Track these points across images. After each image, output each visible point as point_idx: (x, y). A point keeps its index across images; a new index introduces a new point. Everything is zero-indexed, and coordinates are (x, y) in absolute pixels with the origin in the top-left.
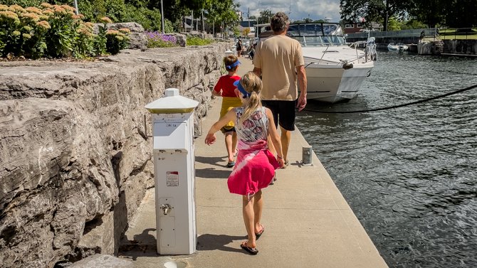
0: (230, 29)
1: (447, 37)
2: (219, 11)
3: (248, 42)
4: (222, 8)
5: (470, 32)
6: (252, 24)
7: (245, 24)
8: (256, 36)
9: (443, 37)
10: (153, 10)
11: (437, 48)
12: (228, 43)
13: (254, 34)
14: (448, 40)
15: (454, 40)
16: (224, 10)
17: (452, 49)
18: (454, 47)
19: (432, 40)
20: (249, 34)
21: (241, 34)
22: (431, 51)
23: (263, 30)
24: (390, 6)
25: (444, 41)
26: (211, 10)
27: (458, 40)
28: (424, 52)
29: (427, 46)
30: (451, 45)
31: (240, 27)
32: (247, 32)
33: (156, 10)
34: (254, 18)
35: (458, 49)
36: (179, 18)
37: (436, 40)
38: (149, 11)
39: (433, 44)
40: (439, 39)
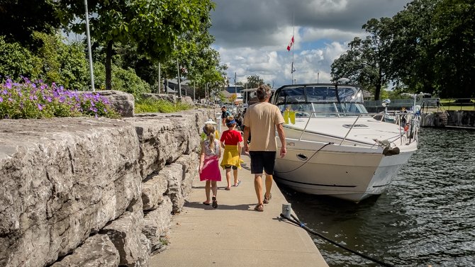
0: (215, 94)
1: (452, 108)
2: (201, 69)
3: (235, 109)
4: (205, 65)
5: (468, 103)
6: (239, 90)
7: (231, 90)
8: (244, 102)
9: (447, 108)
10: (127, 69)
11: (441, 120)
12: (211, 110)
13: (242, 100)
14: (453, 111)
15: (460, 111)
16: (207, 68)
17: (456, 121)
18: (459, 119)
19: (436, 110)
20: (237, 100)
21: (227, 101)
22: (435, 123)
23: (252, 95)
24: (383, 74)
25: (448, 111)
26: (190, 67)
27: (465, 111)
28: (427, 124)
29: (430, 117)
30: (456, 117)
31: (225, 93)
32: (234, 98)
33: (131, 69)
34: (241, 84)
35: (464, 121)
36: (158, 81)
37: (440, 111)
38: (122, 71)
39: (437, 115)
40: (443, 109)
